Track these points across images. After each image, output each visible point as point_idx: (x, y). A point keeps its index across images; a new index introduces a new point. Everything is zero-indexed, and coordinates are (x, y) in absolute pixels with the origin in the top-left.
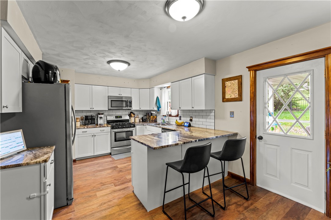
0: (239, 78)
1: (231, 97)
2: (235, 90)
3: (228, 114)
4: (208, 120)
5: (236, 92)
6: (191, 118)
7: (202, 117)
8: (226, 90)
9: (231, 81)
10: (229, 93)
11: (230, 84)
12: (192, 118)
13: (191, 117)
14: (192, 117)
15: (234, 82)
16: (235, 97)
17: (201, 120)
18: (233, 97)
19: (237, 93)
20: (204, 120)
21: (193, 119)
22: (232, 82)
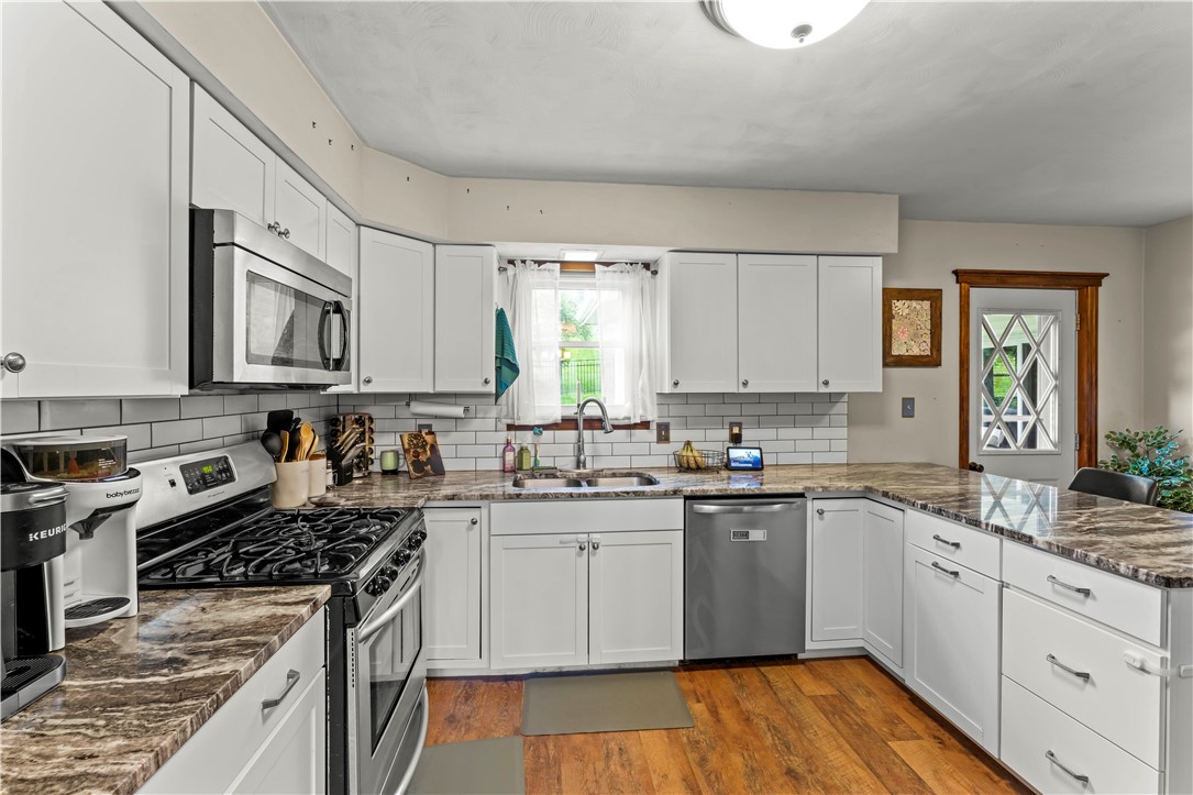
0: (934, 297)
1: (910, 353)
2: (921, 332)
3: (898, 408)
4: (818, 432)
5: (923, 339)
6: (736, 430)
7: (795, 422)
8: (894, 328)
9: (908, 302)
10: (904, 338)
11: (907, 311)
12: (740, 430)
13: (732, 425)
14: (740, 425)
15: (918, 307)
16: (922, 353)
17: (785, 433)
18: (916, 351)
19: (929, 341)
20: (805, 433)
21: (746, 434)
22: (914, 303)
